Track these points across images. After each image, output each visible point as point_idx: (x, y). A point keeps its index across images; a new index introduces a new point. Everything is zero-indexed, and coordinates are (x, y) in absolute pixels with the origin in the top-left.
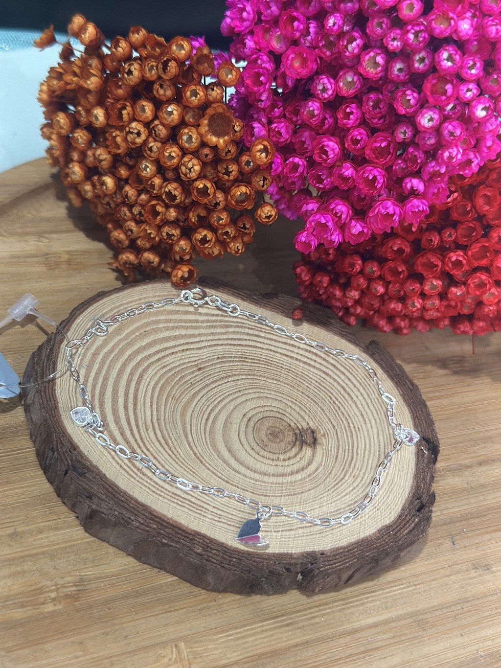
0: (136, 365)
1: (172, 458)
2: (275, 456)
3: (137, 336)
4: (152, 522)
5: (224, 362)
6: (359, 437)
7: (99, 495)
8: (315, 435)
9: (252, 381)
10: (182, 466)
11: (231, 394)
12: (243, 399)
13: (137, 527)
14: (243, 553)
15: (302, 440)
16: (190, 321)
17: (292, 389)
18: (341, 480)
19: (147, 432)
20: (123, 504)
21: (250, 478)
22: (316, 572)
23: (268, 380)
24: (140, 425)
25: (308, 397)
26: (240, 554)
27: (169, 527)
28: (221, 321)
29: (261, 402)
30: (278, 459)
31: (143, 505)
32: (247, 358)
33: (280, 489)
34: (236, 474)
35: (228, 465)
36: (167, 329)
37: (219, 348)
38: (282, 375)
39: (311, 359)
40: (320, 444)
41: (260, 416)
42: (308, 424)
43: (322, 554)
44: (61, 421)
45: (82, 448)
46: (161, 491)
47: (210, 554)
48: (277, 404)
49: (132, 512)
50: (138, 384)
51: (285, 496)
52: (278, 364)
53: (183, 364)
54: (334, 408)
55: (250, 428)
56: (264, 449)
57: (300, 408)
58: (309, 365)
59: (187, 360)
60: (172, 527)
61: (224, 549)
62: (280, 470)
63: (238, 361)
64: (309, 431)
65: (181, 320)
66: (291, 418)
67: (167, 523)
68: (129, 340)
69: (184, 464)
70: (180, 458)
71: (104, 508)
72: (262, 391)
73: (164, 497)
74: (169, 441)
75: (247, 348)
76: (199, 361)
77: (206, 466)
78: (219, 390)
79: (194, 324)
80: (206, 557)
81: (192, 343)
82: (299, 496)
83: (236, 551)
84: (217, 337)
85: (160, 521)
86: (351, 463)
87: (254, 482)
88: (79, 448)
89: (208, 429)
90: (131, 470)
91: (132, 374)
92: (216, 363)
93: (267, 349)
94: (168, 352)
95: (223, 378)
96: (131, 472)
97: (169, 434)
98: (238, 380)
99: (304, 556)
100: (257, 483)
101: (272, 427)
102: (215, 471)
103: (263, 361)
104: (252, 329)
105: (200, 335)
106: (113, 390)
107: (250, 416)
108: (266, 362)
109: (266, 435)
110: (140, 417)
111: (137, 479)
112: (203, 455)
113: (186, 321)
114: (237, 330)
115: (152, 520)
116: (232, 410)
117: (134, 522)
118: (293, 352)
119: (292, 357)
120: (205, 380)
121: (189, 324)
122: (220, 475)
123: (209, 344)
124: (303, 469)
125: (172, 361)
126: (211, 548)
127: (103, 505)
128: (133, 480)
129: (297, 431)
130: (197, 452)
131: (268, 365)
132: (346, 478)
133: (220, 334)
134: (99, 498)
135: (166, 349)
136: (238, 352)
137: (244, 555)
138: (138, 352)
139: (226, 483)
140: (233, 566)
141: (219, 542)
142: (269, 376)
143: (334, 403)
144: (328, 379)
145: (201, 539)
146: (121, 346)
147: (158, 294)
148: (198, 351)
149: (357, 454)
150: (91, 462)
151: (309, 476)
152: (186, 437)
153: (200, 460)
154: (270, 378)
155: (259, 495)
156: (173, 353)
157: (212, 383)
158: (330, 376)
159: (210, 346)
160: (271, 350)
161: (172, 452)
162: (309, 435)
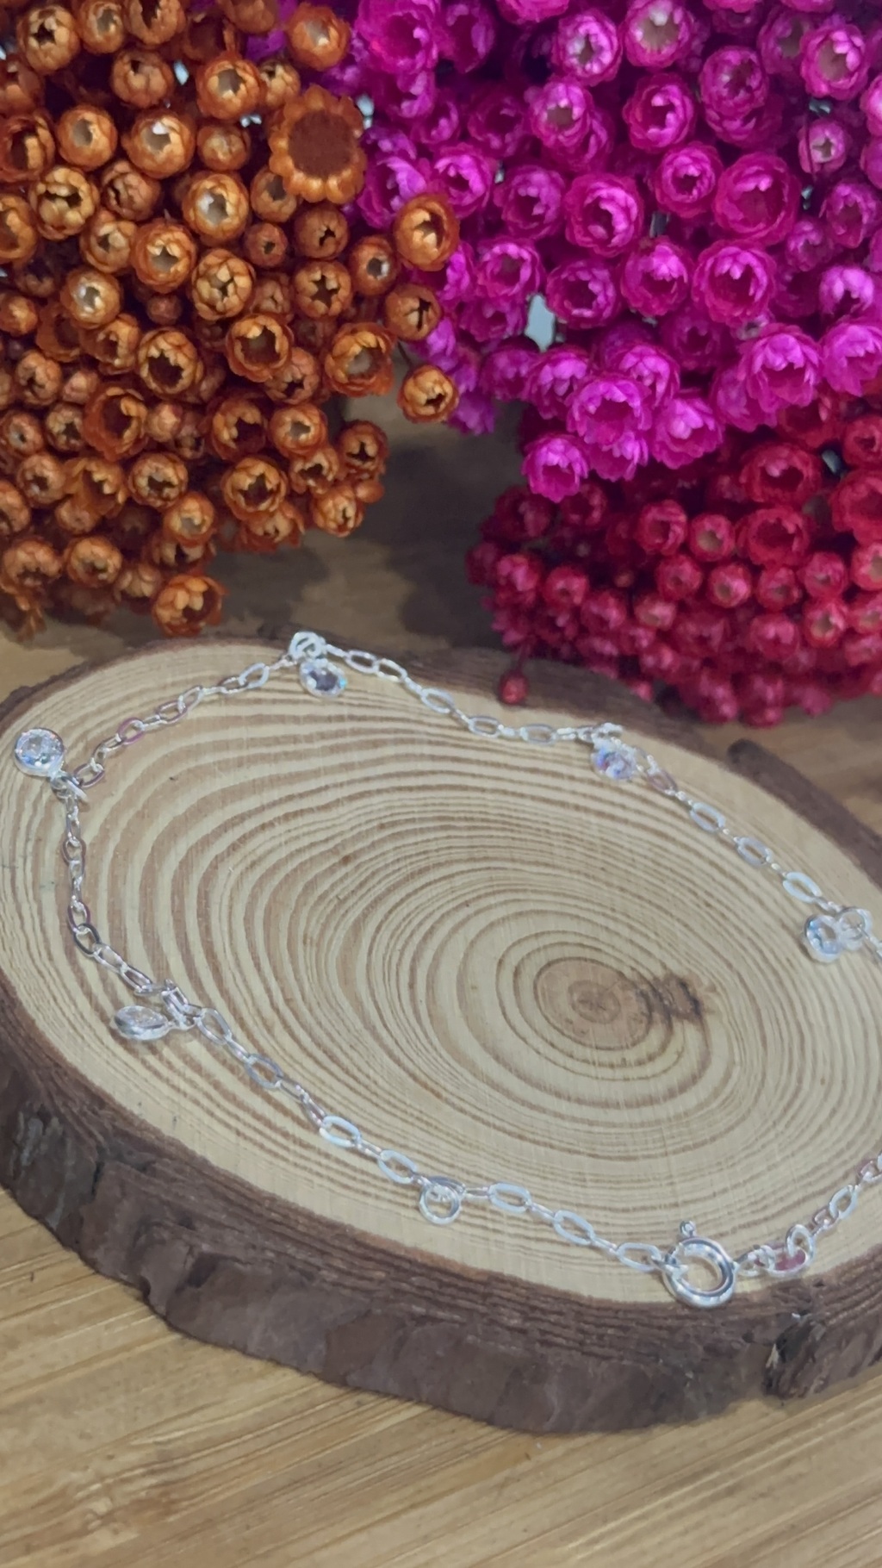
0: (181, 867)
1: (359, 1094)
2: (615, 1057)
3: (156, 793)
4: (371, 1265)
5: (400, 835)
6: (797, 983)
7: (210, 1215)
8: (690, 990)
9: (485, 875)
10: (393, 1110)
11: (448, 913)
12: (482, 922)
13: (335, 1284)
14: (626, 1312)
15: (664, 1006)
16: (277, 741)
17: (592, 882)
18: (796, 1095)
19: (273, 1036)
20: (278, 1229)
21: (574, 1119)
22: (819, 1332)
23: (527, 868)
24: (250, 1022)
25: (640, 897)
26: (621, 1315)
27: (418, 1270)
28: (355, 732)
29: (530, 926)
30: (624, 1063)
31: (332, 1226)
32: (452, 819)
33: (657, 1136)
34: (535, 1113)
35: (507, 1093)
36: (224, 766)
37: (376, 799)
38: (557, 851)
39: (612, 804)
40: (712, 1012)
41: (541, 959)
42: (664, 966)
43: (820, 1284)
44: (41, 1035)
45: (120, 1098)
46: (363, 1182)
47: (545, 1326)
48: (571, 926)
49: (311, 1247)
50: (204, 915)
51: (675, 1152)
52: (537, 826)
53: (299, 851)
54: (712, 918)
55: (527, 995)
56: (580, 1043)
57: (631, 927)
58: (612, 817)
59: (306, 841)
60: (424, 1271)
61: (575, 1307)
62: (641, 1089)
63: (435, 829)
64: (673, 984)
65: (252, 739)
66: (617, 954)
67: (410, 1261)
68: (140, 806)
69: (395, 1107)
70: (379, 1092)
71: (233, 1244)
72: (521, 896)
73: (377, 1197)
74: (336, 1051)
75: (444, 793)
76: (338, 840)
77: (453, 1105)
78: (412, 907)
79: (290, 748)
80: (537, 1335)
81: (301, 796)
82: (709, 1147)
83: (607, 1309)
84: (358, 774)
85: (389, 1259)
86: (802, 1049)
87: (586, 1127)
88: (110, 1098)
89: (423, 1008)
90: (269, 1138)
91: (178, 891)
92: (383, 841)
93: (494, 791)
94: (250, 825)
95: (412, 876)
96: (269, 1145)
97: (329, 1035)
98: (452, 876)
99: (775, 1296)
100: (596, 1129)
101: (579, 983)
102: (478, 1114)
103: (496, 821)
104: (438, 744)
105: (316, 773)
106: (145, 939)
107: (515, 963)
108: (504, 823)
109: (574, 1007)
110: (238, 1000)
111: (291, 1158)
112: (434, 1076)
113: (267, 742)
114: (402, 749)
115: (369, 1259)
116: (466, 955)
117: (324, 1273)
118: (558, 789)
119: (563, 804)
120: (370, 884)
121: (278, 749)
122: (498, 1123)
123: (346, 795)
124: (695, 1079)
125: (269, 846)
126: (543, 1311)
127: (229, 1237)
128: (282, 1164)
129: (644, 987)
130: (417, 1072)
131: (512, 831)
132: (806, 1085)
133: (363, 765)
134: (214, 1224)
135: (242, 818)
136: (426, 805)
137: (630, 1316)
138: (173, 833)
139: (518, 1141)
140: (611, 1346)
141: (556, 1291)
142: (525, 857)
143: (708, 905)
144: (671, 847)
145: (509, 1291)
146: (123, 823)
147: (169, 680)
148: (323, 815)
149: (810, 1025)
150: (156, 1132)
151: (716, 1093)
152: (377, 1038)
153: (433, 1091)
154: (529, 863)
155: (610, 1158)
156: (263, 827)
157: (389, 891)
158: (673, 840)
159: (351, 798)
160: (505, 792)
161: (355, 1078)
162: (678, 993)
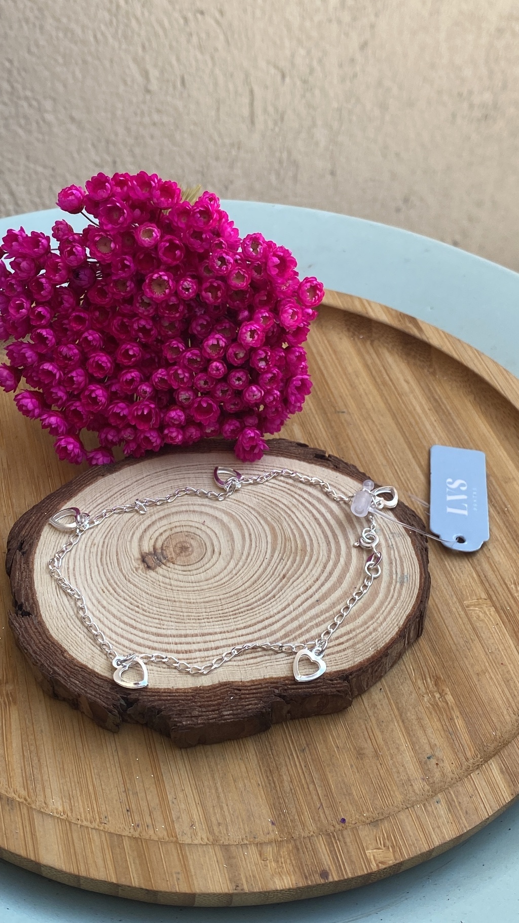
6: (101, 583)
8: (146, 566)
15: (156, 556)
21: (188, 505)
25: (167, 600)
29: (210, 573)
30: (171, 529)
34: (201, 503)
35: (211, 507)
40: (138, 559)
41: (206, 560)
42: (156, 572)
55: (208, 544)
56: (187, 532)
57: (170, 585)
58: (181, 636)
62: (165, 520)
64: (153, 567)
66: (175, 571)
69: (248, 492)
70: (253, 495)
72: (217, 584)
74: (270, 504)
75: (253, 621)
76: (289, 584)
78: (255, 566)
79: (317, 621)
81: (307, 599)
84: (288, 618)
89: (245, 527)
92: (273, 590)
107: (214, 554)
109: (191, 545)
116: (232, 553)
120: (273, 569)
125: (313, 573)
129: (164, 561)
131: (222, 613)
138: (348, 565)
154: (214, 600)
157: (265, 570)
162: (151, 563)
